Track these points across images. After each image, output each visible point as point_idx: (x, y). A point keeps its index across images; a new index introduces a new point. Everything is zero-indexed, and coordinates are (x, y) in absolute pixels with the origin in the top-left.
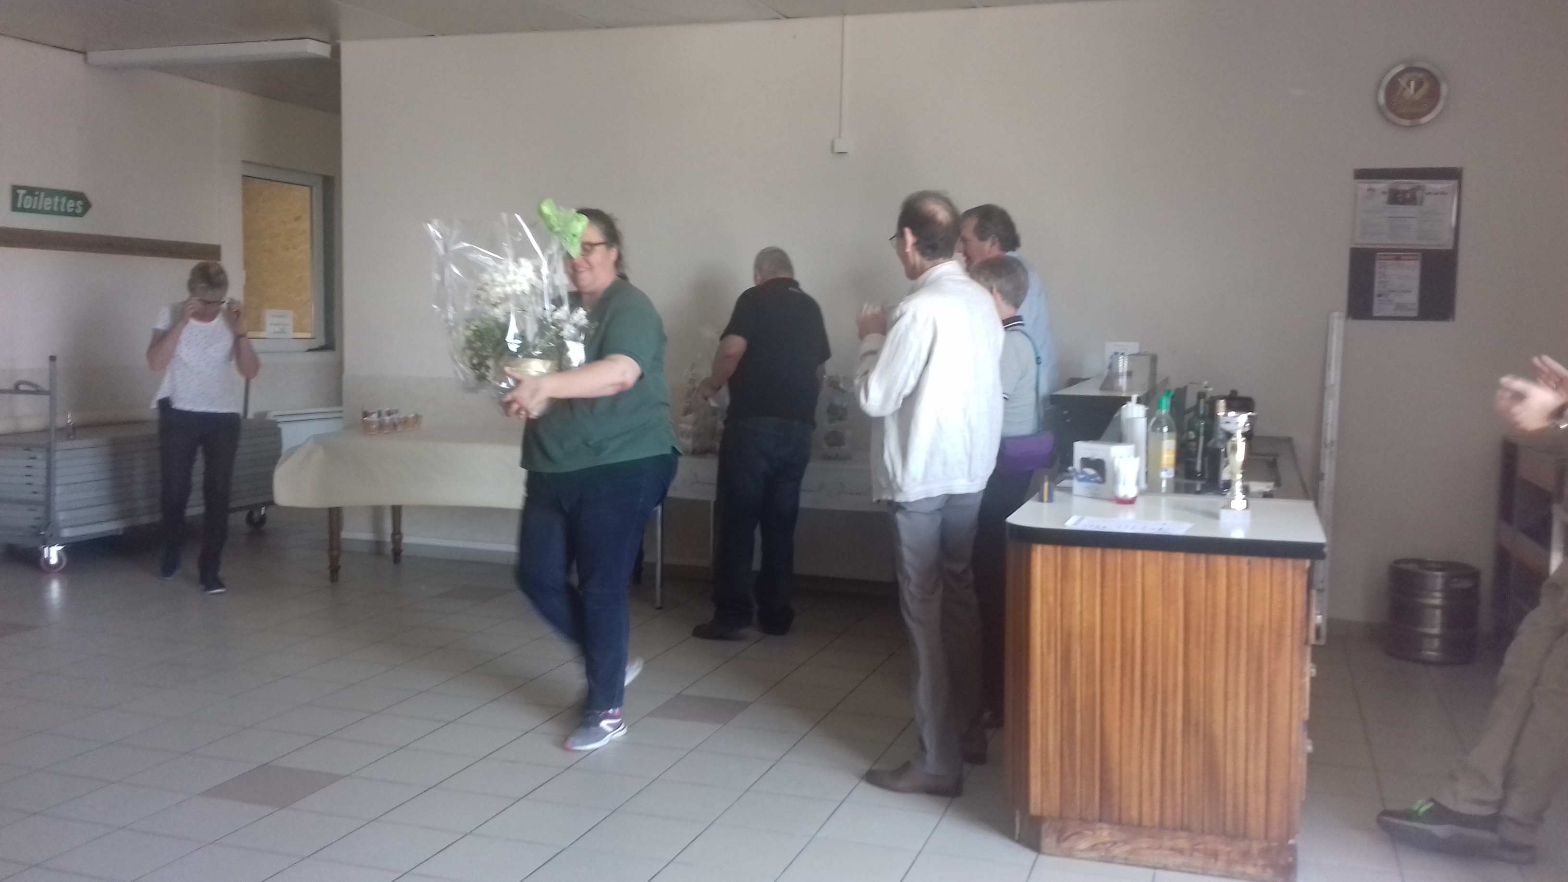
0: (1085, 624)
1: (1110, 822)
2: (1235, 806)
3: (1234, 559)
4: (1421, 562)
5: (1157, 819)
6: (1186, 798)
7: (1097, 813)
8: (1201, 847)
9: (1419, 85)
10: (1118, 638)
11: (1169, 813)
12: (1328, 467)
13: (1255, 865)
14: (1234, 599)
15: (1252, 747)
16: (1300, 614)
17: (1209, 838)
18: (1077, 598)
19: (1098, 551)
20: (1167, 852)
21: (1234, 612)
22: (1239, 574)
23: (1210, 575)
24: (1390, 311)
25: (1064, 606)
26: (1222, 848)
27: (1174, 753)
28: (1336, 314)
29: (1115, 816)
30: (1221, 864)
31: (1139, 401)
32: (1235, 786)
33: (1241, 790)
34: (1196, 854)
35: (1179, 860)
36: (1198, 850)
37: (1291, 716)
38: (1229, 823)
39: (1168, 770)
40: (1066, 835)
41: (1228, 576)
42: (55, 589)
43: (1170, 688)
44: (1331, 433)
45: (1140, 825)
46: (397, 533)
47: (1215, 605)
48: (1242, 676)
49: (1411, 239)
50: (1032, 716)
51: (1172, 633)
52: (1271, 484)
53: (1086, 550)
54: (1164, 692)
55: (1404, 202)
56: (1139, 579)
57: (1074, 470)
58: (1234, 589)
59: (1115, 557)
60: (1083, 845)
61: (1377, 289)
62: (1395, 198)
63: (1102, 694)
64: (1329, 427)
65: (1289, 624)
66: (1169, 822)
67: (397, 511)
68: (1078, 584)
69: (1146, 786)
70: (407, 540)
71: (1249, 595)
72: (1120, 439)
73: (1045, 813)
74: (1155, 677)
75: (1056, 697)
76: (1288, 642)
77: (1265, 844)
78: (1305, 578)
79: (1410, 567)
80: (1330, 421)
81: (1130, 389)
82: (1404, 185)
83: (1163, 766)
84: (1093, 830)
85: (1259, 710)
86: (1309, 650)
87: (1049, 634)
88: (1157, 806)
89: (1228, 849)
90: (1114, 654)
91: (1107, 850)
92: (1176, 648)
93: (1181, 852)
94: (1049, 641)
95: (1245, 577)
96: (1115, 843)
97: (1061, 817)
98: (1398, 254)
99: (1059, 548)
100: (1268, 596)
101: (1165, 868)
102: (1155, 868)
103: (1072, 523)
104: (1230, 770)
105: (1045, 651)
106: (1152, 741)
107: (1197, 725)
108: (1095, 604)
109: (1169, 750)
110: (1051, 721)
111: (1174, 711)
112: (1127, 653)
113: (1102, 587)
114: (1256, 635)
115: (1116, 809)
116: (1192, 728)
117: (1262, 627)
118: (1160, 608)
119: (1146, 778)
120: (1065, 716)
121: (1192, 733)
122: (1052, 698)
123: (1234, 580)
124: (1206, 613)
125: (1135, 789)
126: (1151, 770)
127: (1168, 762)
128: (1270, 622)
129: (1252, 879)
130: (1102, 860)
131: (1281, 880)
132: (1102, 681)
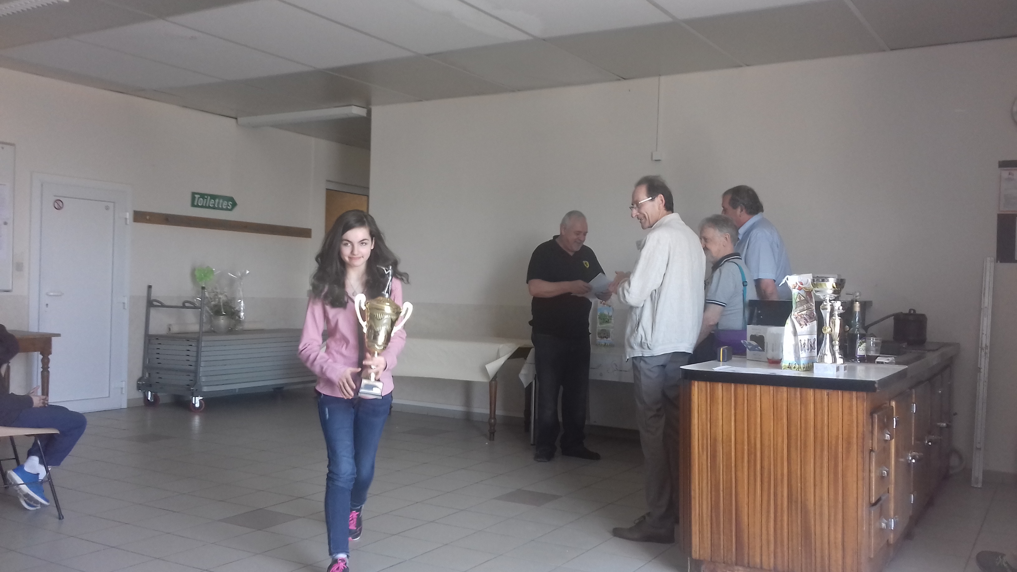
0: (725, 433)
1: (743, 566)
2: (822, 557)
3: (818, 391)
6: (790, 552)
7: (734, 559)
10: (746, 443)
11: (780, 562)
12: (984, 363)
14: (819, 418)
15: (833, 518)
18: (720, 416)
19: (733, 386)
21: (819, 426)
22: (822, 402)
23: (803, 401)
25: (712, 422)
27: (782, 520)
28: (988, 259)
29: (746, 562)
32: (823, 544)
33: (826, 545)
37: (858, 498)
39: (779, 532)
41: (815, 402)
43: (779, 477)
44: (985, 340)
45: (761, 568)
47: (806, 421)
48: (825, 470)
51: (780, 440)
53: (725, 385)
56: (758, 404)
58: (819, 412)
59: (744, 389)
63: (736, 480)
64: (984, 336)
65: (854, 435)
68: (721, 407)
69: (764, 542)
71: (829, 415)
73: (702, 558)
74: (769, 468)
75: (708, 481)
76: (855, 448)
80: (985, 333)
84: (733, 571)
85: (836, 493)
87: (703, 440)
88: (772, 555)
90: (743, 453)
92: (782, 450)
95: (826, 404)
97: (712, 561)
99: (708, 384)
100: (840, 417)
104: (818, 531)
105: (700, 451)
106: (768, 512)
107: (796, 502)
108: (731, 420)
109: (779, 519)
110: (704, 497)
111: (782, 492)
112: (751, 453)
113: (735, 409)
114: (834, 442)
115: (746, 556)
116: (794, 503)
117: (837, 437)
118: (772, 424)
119: (764, 537)
120: (713, 493)
121: (794, 507)
122: (705, 481)
123: (819, 406)
124: (801, 427)
125: (758, 544)
126: (768, 531)
127: (779, 526)
128: (842, 433)
132: (736, 471)
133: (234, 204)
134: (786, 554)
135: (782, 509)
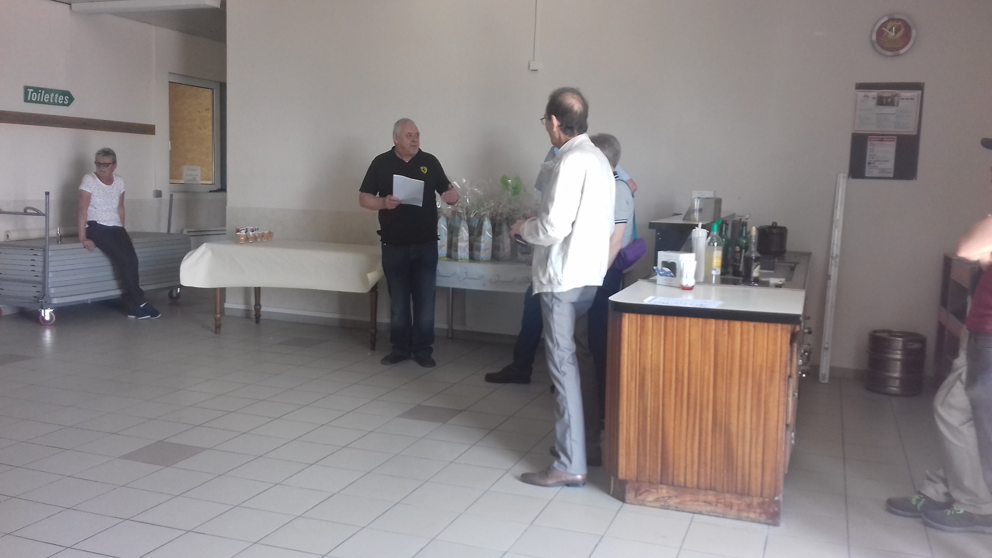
0: (654, 363)
1: (667, 484)
2: (743, 476)
3: (745, 324)
4: (890, 332)
5: (695, 483)
6: (713, 470)
7: (659, 478)
8: (722, 500)
9: (898, 30)
10: (674, 372)
11: (702, 480)
12: (834, 271)
13: (755, 512)
14: (745, 349)
15: (754, 441)
16: (785, 357)
17: (727, 495)
18: (650, 347)
19: (663, 318)
20: (700, 503)
21: (745, 356)
22: (748, 333)
23: (731, 333)
24: (876, 173)
25: (641, 351)
26: (735, 501)
27: (706, 443)
28: (842, 175)
29: (670, 481)
30: (734, 512)
32: (743, 463)
33: (747, 466)
34: (719, 505)
35: (709, 508)
36: (721, 503)
37: (778, 421)
38: (739, 486)
39: (703, 453)
40: (641, 492)
41: (742, 334)
42: (48, 335)
43: (705, 403)
44: (836, 250)
45: (685, 486)
46: (258, 304)
47: (733, 351)
48: (749, 396)
49: (890, 129)
50: (621, 419)
51: (707, 368)
53: (655, 317)
54: (701, 405)
55: (887, 104)
56: (687, 335)
57: (658, 269)
58: (745, 342)
59: (673, 321)
60: (651, 498)
61: (868, 159)
62: (881, 101)
63: (663, 406)
64: (835, 247)
65: (778, 363)
66: (702, 485)
67: (258, 290)
68: (650, 338)
69: (689, 462)
71: (754, 346)
72: (689, 250)
73: (628, 478)
74: (696, 396)
75: (635, 407)
76: (777, 375)
77: (761, 499)
78: (789, 335)
79: (885, 335)
80: (836, 243)
81: (699, 219)
82: (887, 93)
83: (699, 450)
84: (657, 489)
85: (758, 417)
87: (632, 369)
88: (696, 475)
89: (739, 502)
90: (671, 381)
91: (665, 501)
92: (709, 378)
93: (710, 503)
94: (632, 373)
95: (752, 335)
96: (670, 497)
97: (637, 480)
98: (882, 137)
99: (639, 316)
100: (765, 347)
101: (700, 513)
102: (694, 513)
103: (648, 300)
104: (740, 453)
105: (629, 378)
106: (693, 435)
107: (721, 426)
108: (659, 350)
109: (703, 441)
110: (632, 421)
111: (707, 417)
112: (679, 381)
113: (665, 341)
114: (758, 370)
115: (671, 476)
116: (718, 427)
117: (762, 366)
118: (700, 354)
119: (689, 458)
120: (641, 419)
121: (718, 431)
122: (633, 408)
123: (745, 337)
124: (727, 356)
125: (682, 465)
126: (692, 452)
127: (703, 448)
128: (767, 363)
129: (753, 521)
130: (662, 507)
131: (770, 522)
132: (663, 397)
133: (71, 99)
134: (709, 473)
135: (706, 432)
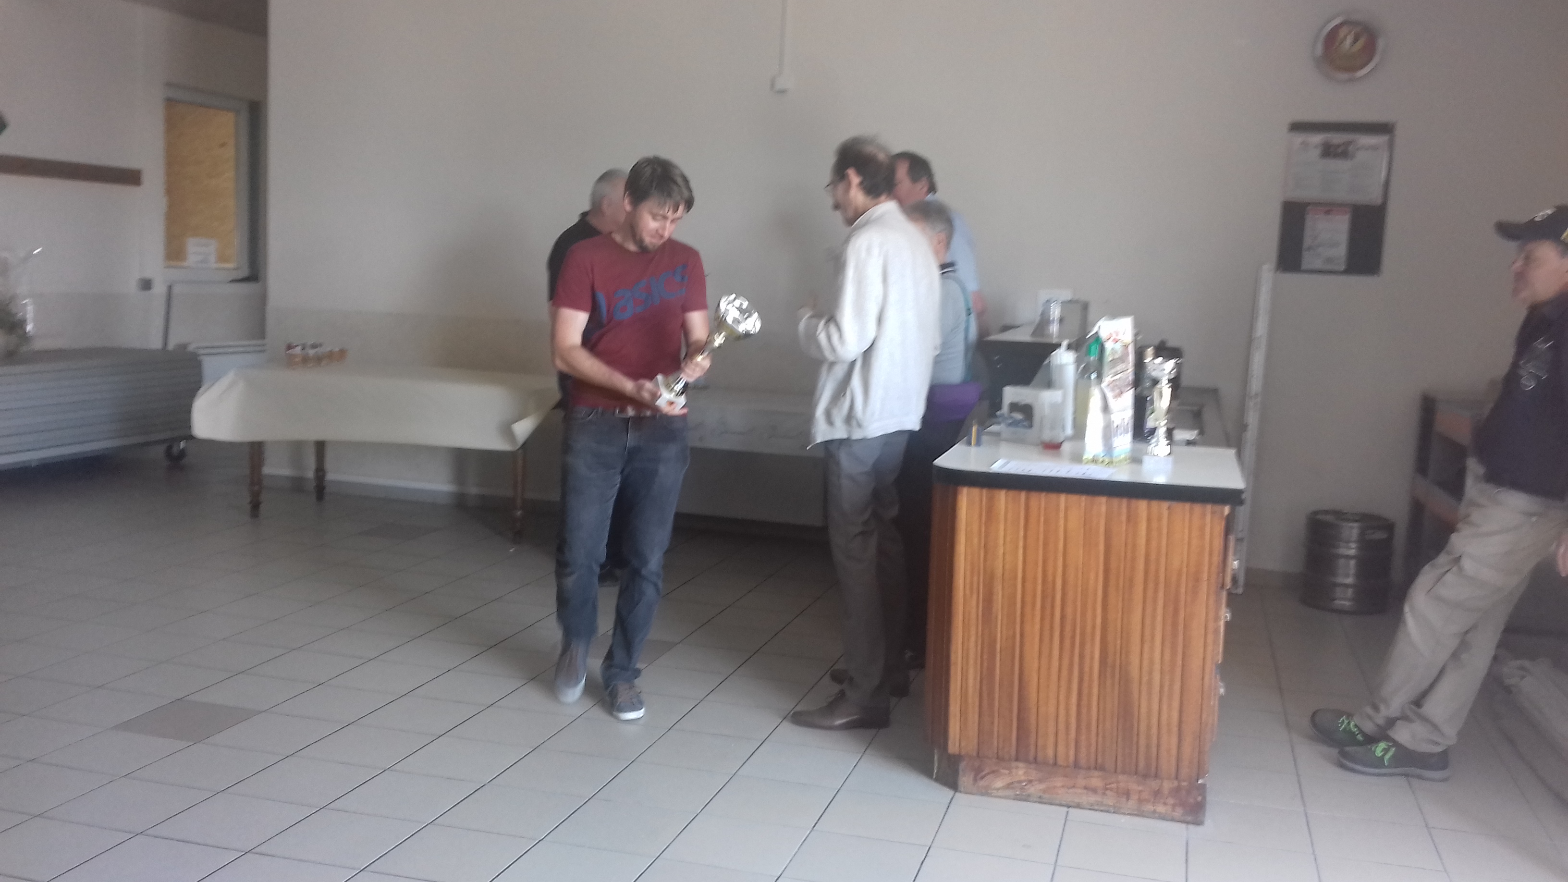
0: (1007, 567)
1: (1026, 761)
2: (1148, 746)
3: (1155, 504)
4: (1339, 514)
5: (1072, 759)
6: (1100, 739)
7: (1013, 752)
8: (1113, 786)
9: (1355, 40)
10: (1040, 581)
11: (1083, 752)
12: (1252, 419)
13: (1165, 804)
14: (1154, 543)
15: (1166, 689)
16: (1217, 558)
17: (1121, 777)
18: (1001, 542)
19: (1023, 495)
20: (1079, 791)
21: (1153, 556)
22: (1160, 519)
23: (1132, 519)
24: (1318, 264)
25: (988, 547)
26: (1134, 787)
27: (1090, 694)
28: (1266, 267)
29: (1031, 758)
30: (1132, 803)
31: (1069, 347)
32: (1149, 727)
33: (1154, 730)
34: (1108, 792)
35: (1093, 798)
36: (1111, 789)
37: (1204, 658)
38: (1142, 762)
39: (1084, 710)
40: (983, 773)
41: (1149, 520)
43: (1089, 630)
44: (1256, 384)
45: (1055, 764)
46: (320, 469)
47: (1134, 546)
48: (1159, 619)
49: (1341, 194)
50: (953, 658)
51: (1092, 576)
52: (1196, 432)
53: (1012, 493)
54: (1083, 633)
55: (1337, 156)
56: (1062, 522)
57: (1002, 415)
58: (1154, 533)
59: (1040, 500)
60: (999, 783)
61: (1307, 241)
62: (1328, 151)
63: (1022, 635)
64: (1255, 379)
65: (1206, 568)
66: (1083, 762)
67: (320, 446)
68: (1002, 527)
69: (1062, 726)
70: (331, 476)
71: (1168, 539)
72: (1049, 384)
73: (963, 752)
74: (1074, 619)
75: (977, 638)
76: (1204, 586)
77: (1176, 783)
78: (1223, 524)
79: (1330, 518)
80: (1256, 372)
81: (1061, 335)
82: (1337, 138)
83: (1079, 705)
84: (1009, 769)
85: (1173, 652)
86: (1224, 594)
87: (972, 576)
88: (1072, 745)
89: (1140, 788)
90: (1034, 596)
91: (1022, 788)
92: (1096, 590)
93: (1094, 791)
94: (971, 583)
95: (1165, 521)
96: (1030, 781)
97: (978, 756)
98: (1329, 208)
99: (985, 491)
100: (1186, 540)
101: (1078, 806)
102: (1069, 807)
103: (999, 467)
104: (1144, 710)
105: (968, 592)
106: (1070, 681)
107: (1113, 667)
108: (1017, 547)
109: (1085, 691)
110: (971, 661)
111: (1092, 653)
112: (1047, 595)
113: (1025, 531)
114: (1174, 578)
115: (1032, 748)
116: (1109, 669)
117: (1179, 574)
118: (1081, 552)
119: (1062, 718)
120: (985, 657)
121: (1109, 675)
122: (973, 639)
123: (1154, 525)
124: (1125, 557)
125: (1051, 729)
126: (1067, 710)
127: (1084, 702)
128: (1188, 566)
129: (1163, 818)
130: (1017, 798)
131: (1189, 818)
132: (1022, 622)
134: (1093, 741)
135: (1091, 676)
